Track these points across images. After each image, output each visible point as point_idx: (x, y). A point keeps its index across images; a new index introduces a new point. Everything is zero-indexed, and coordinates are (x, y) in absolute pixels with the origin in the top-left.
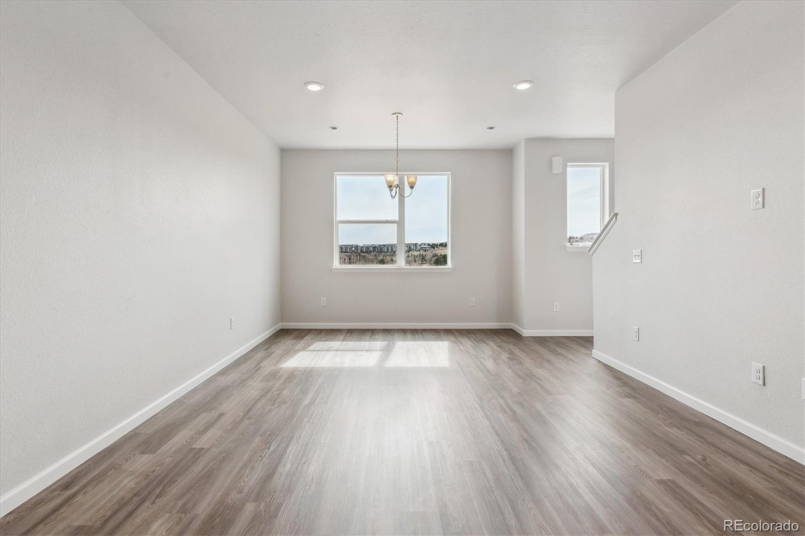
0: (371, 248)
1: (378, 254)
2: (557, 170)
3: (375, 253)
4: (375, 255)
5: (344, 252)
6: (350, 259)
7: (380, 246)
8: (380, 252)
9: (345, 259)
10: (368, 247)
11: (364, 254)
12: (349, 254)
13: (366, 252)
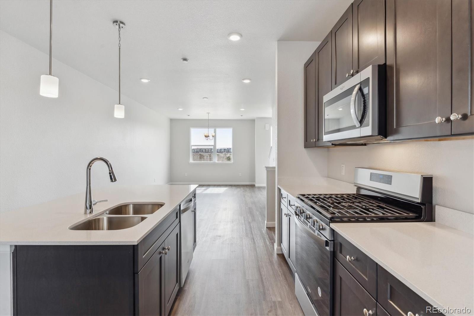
0: (223, 150)
1: (226, 153)
2: (267, 129)
3: (225, 153)
4: (225, 154)
5: (207, 152)
6: (210, 156)
7: (228, 149)
8: (228, 152)
9: (207, 157)
10: (221, 149)
11: (219, 153)
12: (210, 153)
13: (220, 152)
